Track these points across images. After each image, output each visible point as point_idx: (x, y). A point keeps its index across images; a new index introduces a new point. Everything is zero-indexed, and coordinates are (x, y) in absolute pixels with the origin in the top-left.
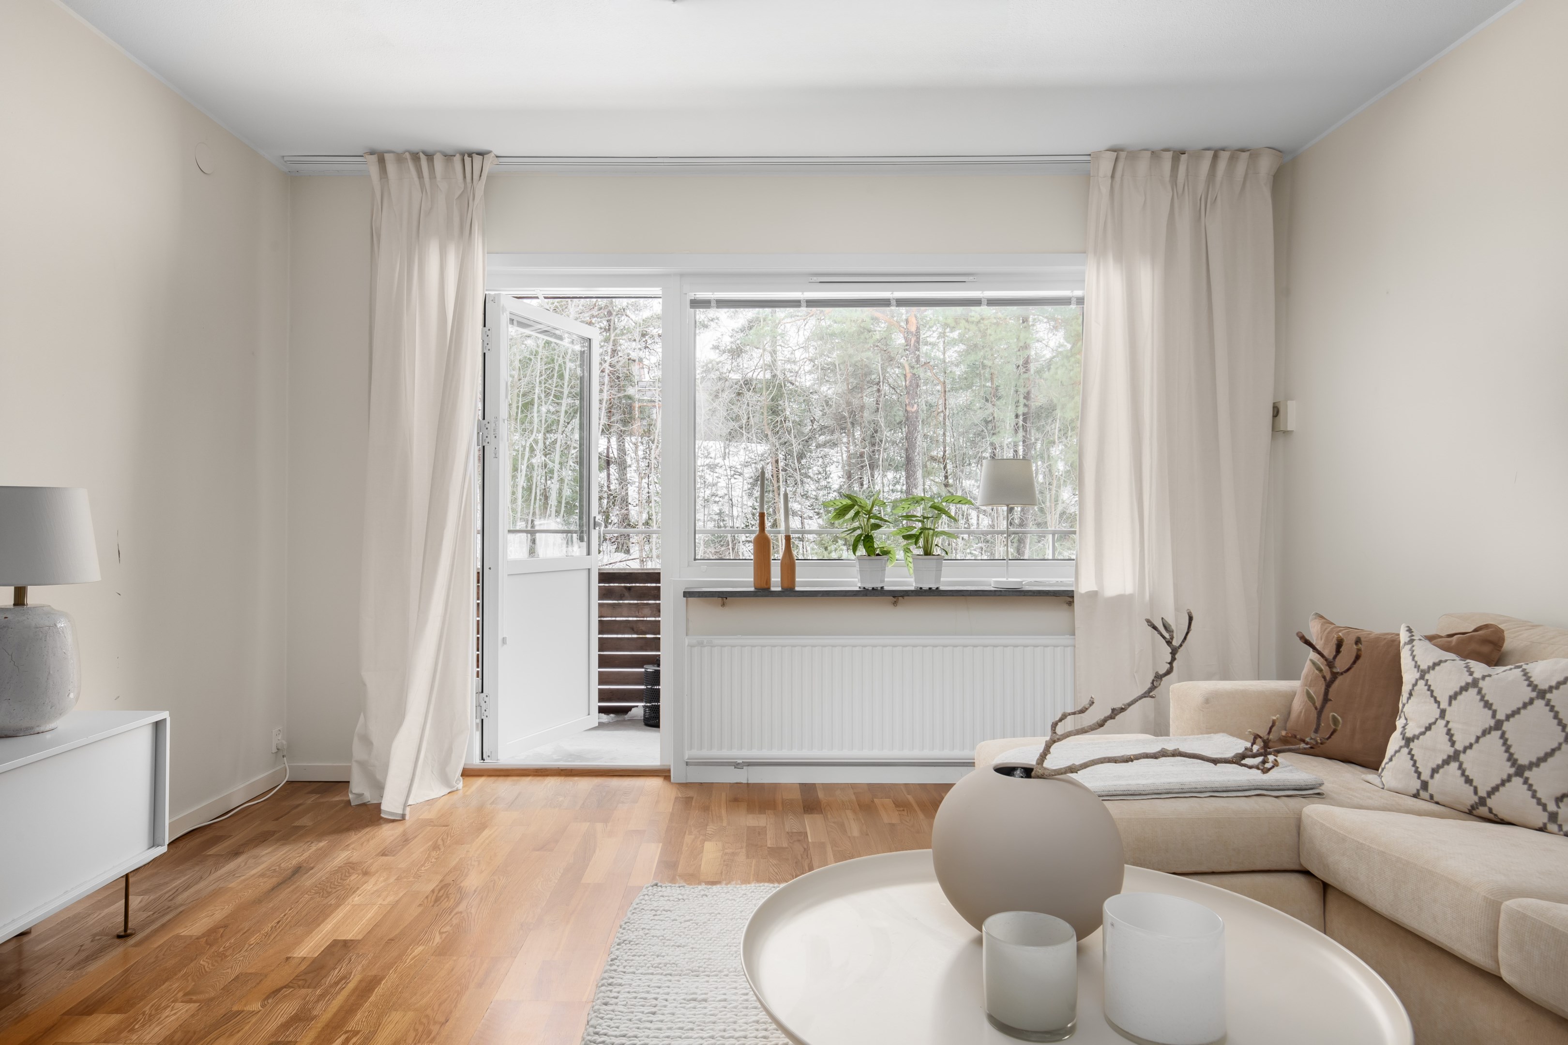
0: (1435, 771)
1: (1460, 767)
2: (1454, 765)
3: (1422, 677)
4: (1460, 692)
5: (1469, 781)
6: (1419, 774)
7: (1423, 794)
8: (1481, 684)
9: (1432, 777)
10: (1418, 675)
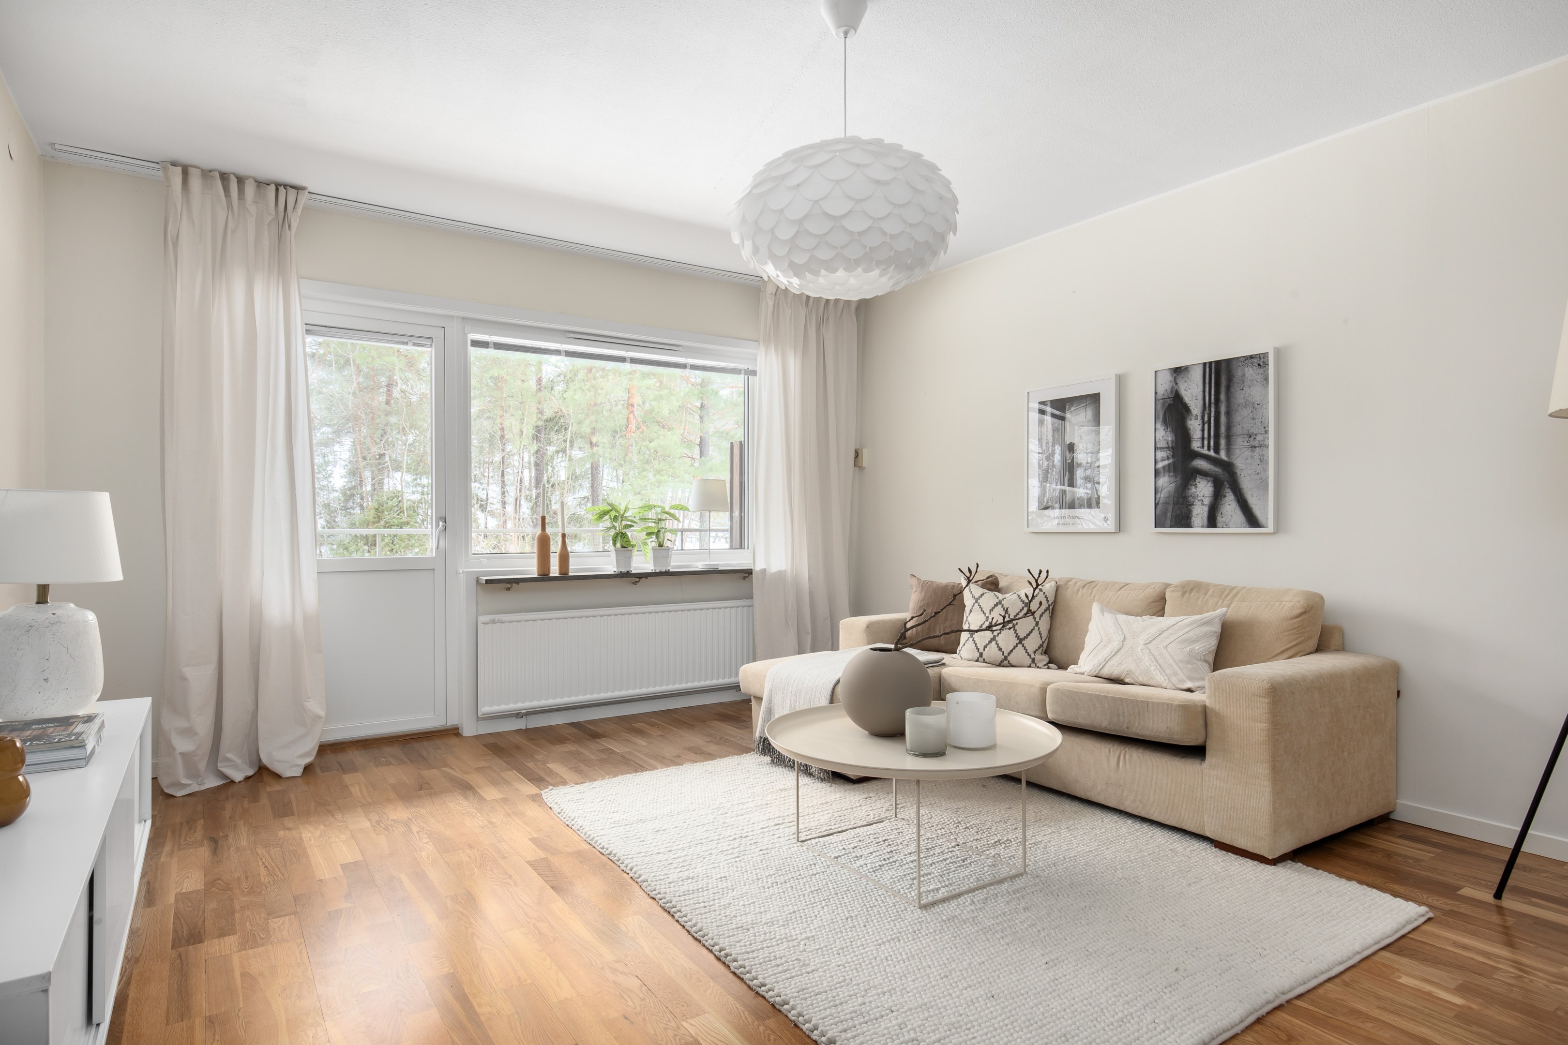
0: (985, 647)
1: (996, 643)
2: (994, 643)
3: (976, 602)
4: (994, 607)
5: (1000, 649)
6: (978, 650)
7: (981, 659)
8: (1003, 602)
9: (984, 650)
10: (974, 601)
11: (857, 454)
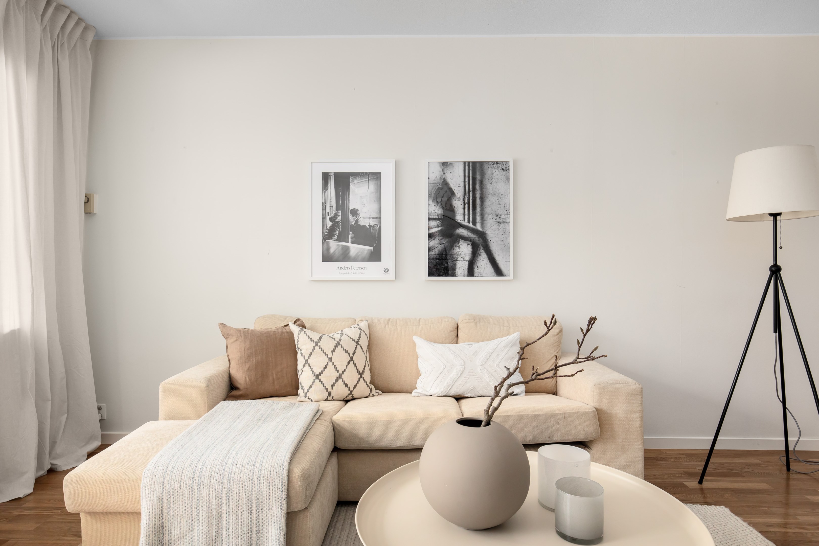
0: (333, 386)
1: (343, 381)
2: (340, 381)
3: (317, 345)
4: (335, 348)
5: (347, 386)
6: (327, 389)
7: (330, 398)
8: (341, 343)
9: (332, 389)
11: (88, 200)
